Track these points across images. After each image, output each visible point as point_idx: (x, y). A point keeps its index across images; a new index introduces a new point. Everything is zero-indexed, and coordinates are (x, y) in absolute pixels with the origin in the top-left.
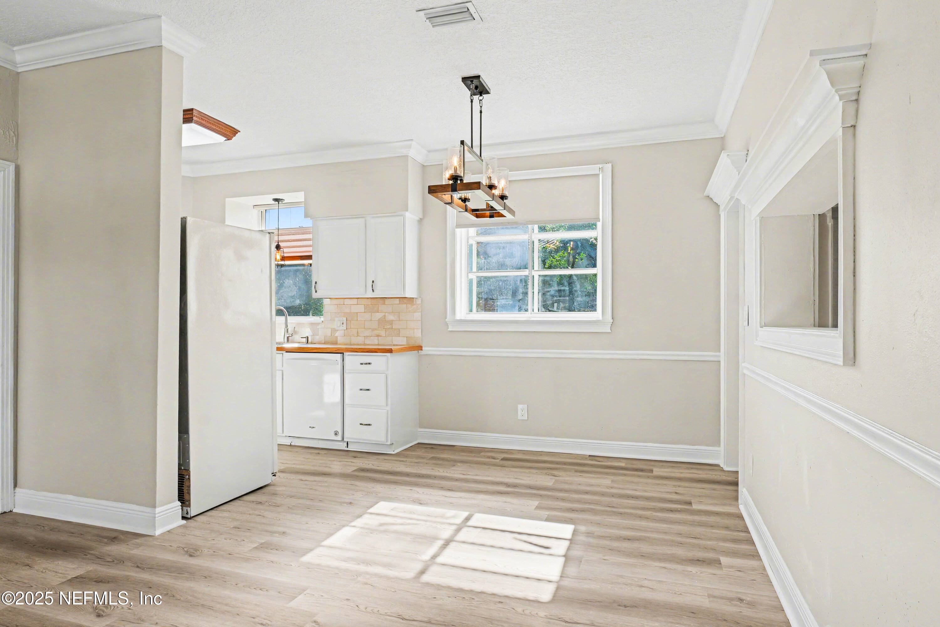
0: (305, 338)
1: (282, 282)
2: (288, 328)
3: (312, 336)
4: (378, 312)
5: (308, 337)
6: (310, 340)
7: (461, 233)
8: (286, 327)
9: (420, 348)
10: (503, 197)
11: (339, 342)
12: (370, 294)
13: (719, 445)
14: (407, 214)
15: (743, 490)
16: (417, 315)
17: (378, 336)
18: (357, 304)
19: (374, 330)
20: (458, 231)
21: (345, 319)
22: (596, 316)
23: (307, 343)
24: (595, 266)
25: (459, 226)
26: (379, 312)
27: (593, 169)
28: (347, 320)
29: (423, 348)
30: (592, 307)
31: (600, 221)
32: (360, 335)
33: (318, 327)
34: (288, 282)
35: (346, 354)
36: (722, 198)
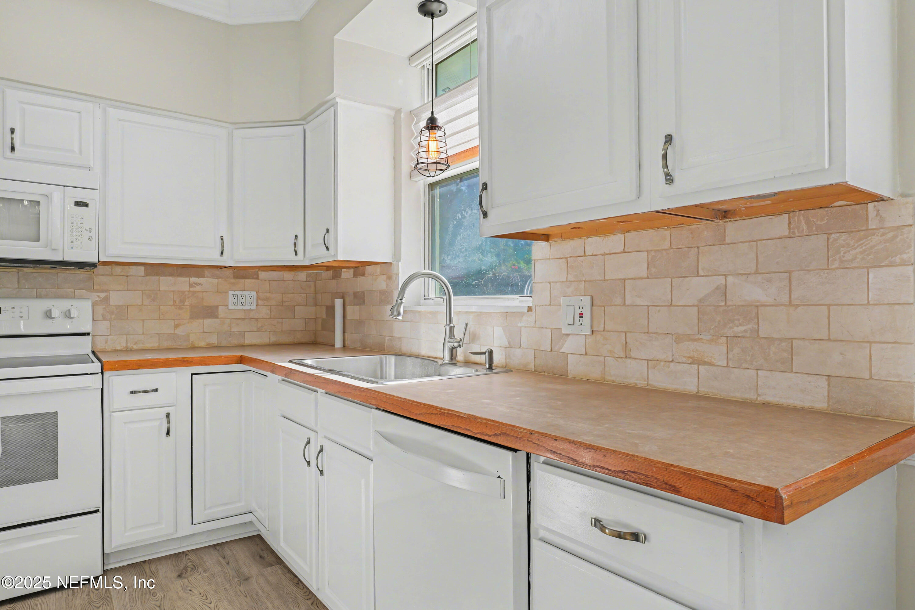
0: (484, 353)
1: (460, 217)
2: (452, 325)
3: (506, 348)
4: (698, 275)
5: (491, 353)
6: (497, 359)
8: (448, 323)
17: (697, 362)
18: (624, 252)
19: (679, 339)
21: (587, 300)
23: (490, 368)
26: (701, 273)
28: (592, 305)
32: (633, 355)
33: (520, 325)
34: (470, 215)
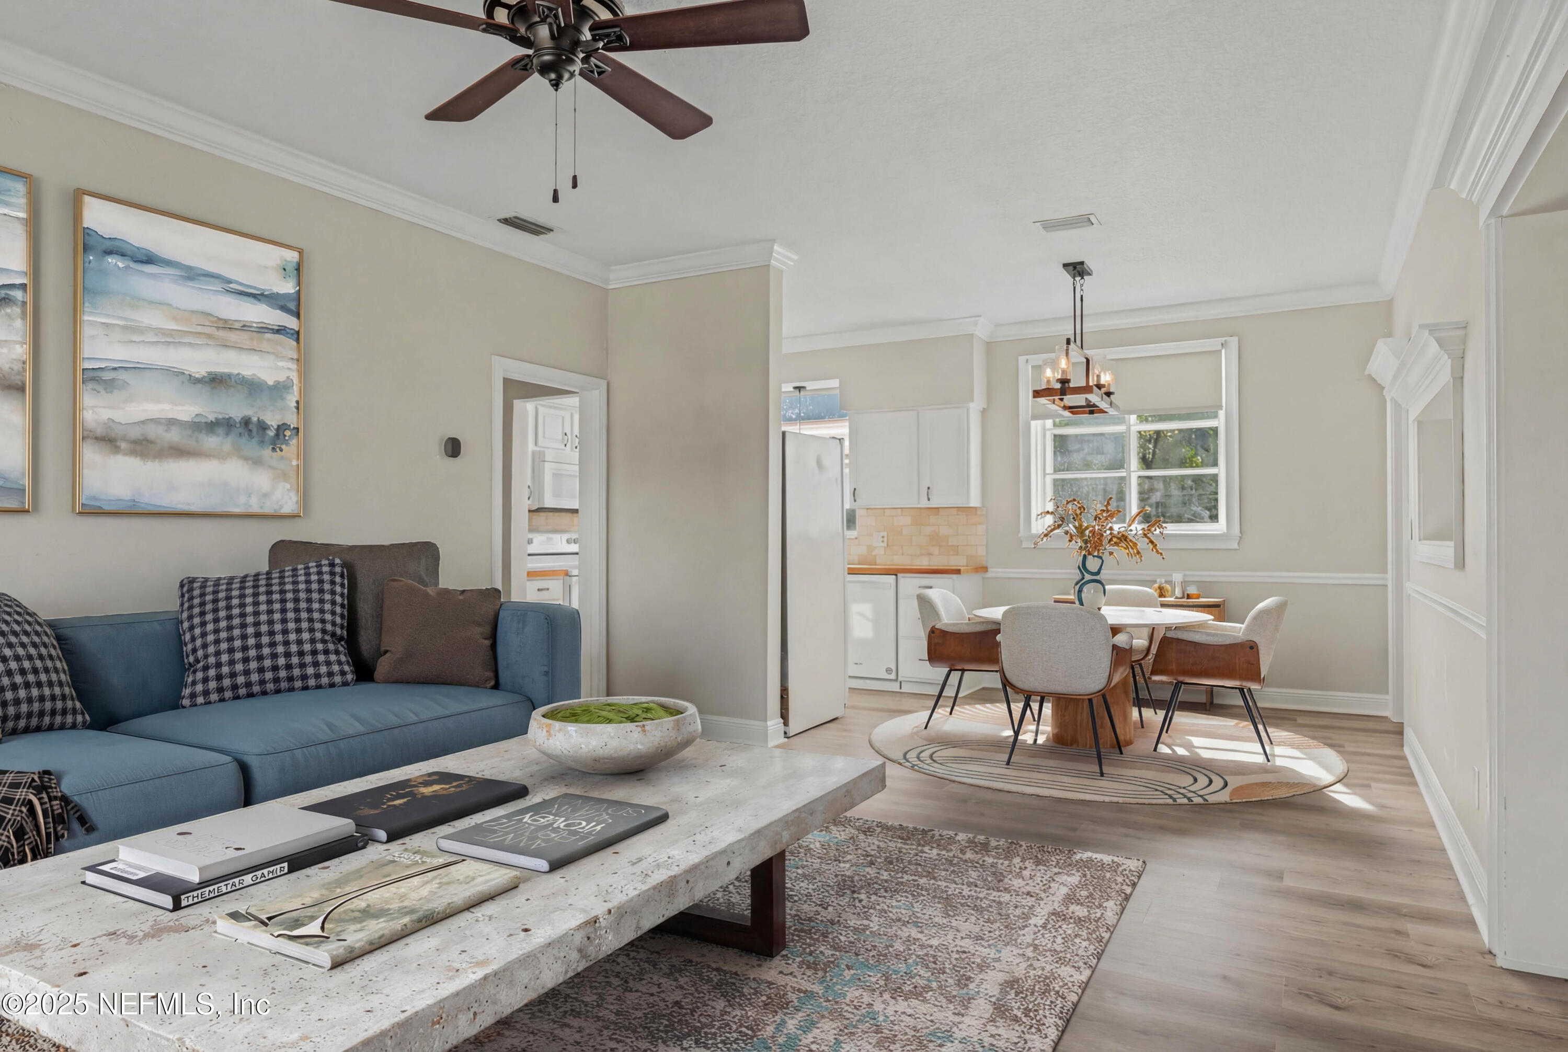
7: (1036, 425)
9: (984, 569)
10: (1109, 394)
11: (878, 561)
12: (924, 503)
13: (1387, 693)
14: (972, 405)
15: (1409, 733)
16: (981, 529)
17: (929, 554)
18: (903, 516)
20: (1033, 423)
21: (885, 534)
22: (1220, 527)
24: (1215, 464)
25: (1035, 417)
26: (930, 526)
27: (1212, 344)
28: (888, 535)
29: (989, 570)
30: (1214, 518)
31: (1222, 409)
35: (900, 575)
36: (1385, 378)
